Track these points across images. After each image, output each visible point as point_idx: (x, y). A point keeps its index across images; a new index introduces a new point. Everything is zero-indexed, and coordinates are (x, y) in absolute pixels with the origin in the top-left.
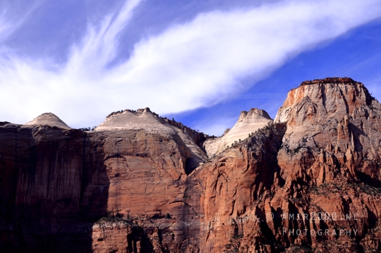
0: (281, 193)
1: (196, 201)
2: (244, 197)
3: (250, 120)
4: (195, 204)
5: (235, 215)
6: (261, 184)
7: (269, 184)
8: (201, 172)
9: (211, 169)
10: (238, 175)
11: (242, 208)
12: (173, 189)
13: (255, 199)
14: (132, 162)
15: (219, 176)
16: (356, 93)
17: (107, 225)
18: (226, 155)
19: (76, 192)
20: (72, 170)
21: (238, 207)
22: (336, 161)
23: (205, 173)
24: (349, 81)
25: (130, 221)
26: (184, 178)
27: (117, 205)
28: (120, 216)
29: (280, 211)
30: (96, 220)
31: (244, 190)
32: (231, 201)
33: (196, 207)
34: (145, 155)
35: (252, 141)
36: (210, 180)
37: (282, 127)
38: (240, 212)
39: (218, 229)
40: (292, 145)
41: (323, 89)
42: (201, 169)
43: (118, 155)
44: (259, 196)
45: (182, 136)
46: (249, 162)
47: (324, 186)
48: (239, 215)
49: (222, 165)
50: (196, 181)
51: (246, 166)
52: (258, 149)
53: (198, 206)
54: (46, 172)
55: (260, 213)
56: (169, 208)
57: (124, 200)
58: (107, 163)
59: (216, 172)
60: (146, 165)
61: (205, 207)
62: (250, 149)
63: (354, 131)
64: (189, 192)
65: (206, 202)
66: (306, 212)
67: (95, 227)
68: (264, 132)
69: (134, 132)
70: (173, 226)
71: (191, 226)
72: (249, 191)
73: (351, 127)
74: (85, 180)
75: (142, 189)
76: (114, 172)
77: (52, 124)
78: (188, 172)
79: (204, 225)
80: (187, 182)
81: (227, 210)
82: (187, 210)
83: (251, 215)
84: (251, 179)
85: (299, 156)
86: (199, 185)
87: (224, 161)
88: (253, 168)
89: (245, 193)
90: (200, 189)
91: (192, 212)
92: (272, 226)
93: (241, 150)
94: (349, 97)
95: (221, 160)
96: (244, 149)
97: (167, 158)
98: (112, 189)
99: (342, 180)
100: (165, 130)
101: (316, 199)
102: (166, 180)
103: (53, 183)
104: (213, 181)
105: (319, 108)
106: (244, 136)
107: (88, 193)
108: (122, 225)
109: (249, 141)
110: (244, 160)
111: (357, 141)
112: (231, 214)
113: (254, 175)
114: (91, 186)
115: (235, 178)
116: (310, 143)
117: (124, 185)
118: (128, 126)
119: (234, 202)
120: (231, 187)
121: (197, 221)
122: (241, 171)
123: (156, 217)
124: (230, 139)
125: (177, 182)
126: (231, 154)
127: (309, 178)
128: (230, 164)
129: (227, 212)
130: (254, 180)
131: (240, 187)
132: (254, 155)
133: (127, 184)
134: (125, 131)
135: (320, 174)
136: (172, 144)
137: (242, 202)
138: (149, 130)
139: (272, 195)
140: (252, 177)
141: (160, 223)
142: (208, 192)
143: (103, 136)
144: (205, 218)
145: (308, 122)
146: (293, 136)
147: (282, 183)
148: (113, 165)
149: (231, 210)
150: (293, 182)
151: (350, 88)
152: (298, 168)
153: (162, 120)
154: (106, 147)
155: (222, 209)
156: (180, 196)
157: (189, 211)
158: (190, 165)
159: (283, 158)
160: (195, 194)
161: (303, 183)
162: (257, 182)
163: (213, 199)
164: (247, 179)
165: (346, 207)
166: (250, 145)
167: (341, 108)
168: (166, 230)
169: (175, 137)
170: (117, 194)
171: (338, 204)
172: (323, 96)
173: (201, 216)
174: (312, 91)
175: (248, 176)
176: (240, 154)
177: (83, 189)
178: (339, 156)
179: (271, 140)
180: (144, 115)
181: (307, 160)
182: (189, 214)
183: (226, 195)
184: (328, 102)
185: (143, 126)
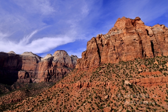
0: (52, 68)
5: (44, 71)
7: (50, 66)
10: (45, 64)
12: (34, 66)
13: (48, 68)
14: (27, 61)
16: (65, 53)
17: (21, 71)
18: (44, 61)
19: (16, 65)
20: (16, 61)
21: (45, 69)
22: (61, 63)
23: (40, 64)
24: (64, 51)
25: (26, 71)
26: (36, 64)
27: (23, 68)
28: (24, 70)
29: (52, 70)
30: (19, 70)
33: (38, 69)
35: (48, 59)
36: (41, 65)
37: (53, 57)
39: (41, 73)
40: (55, 60)
41: (60, 52)
43: (25, 60)
45: (37, 57)
46: (47, 62)
47: (59, 67)
54: (10, 61)
55: (48, 71)
56: (33, 69)
58: (22, 61)
60: (30, 61)
63: (64, 59)
65: (40, 68)
66: (56, 71)
67: (19, 72)
69: (28, 56)
70: (33, 72)
71: (37, 72)
73: (64, 58)
74: (18, 63)
75: (28, 66)
76: (24, 62)
77: (13, 53)
78: (37, 63)
79: (39, 72)
80: (37, 65)
82: (36, 69)
83: (47, 71)
85: (55, 62)
89: (46, 67)
92: (50, 73)
94: (64, 53)
97: (34, 61)
98: (23, 65)
99: (62, 66)
100: (34, 56)
101: (57, 69)
102: (33, 64)
103: (12, 64)
105: (60, 55)
106: (47, 58)
107: (18, 66)
108: (24, 72)
111: (65, 60)
114: (19, 65)
116: (57, 60)
118: (27, 55)
120: (44, 66)
123: (31, 70)
124: (45, 58)
125: (35, 65)
126: (45, 61)
127: (57, 66)
128: (44, 62)
133: (26, 65)
134: (26, 56)
135: (58, 65)
136: (35, 58)
138: (31, 56)
139: (51, 68)
141: (31, 72)
142: (40, 67)
143: (22, 56)
145: (57, 57)
146: (55, 59)
147: (52, 66)
148: (24, 61)
150: (54, 66)
151: (64, 52)
152: (55, 64)
153: (34, 54)
154: (23, 58)
155: (42, 70)
156: (35, 67)
158: (37, 62)
159: (53, 62)
160: (38, 67)
161: (56, 66)
162: (48, 66)
165: (62, 70)
167: (63, 55)
168: (32, 73)
169: (36, 57)
170: (24, 66)
171: (61, 70)
172: (60, 53)
174: (59, 52)
177: (17, 65)
178: (62, 62)
179: (51, 59)
180: (30, 53)
181: (57, 63)
184: (61, 54)
185: (30, 55)
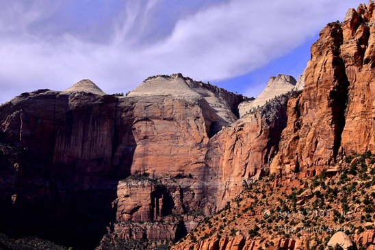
1: (216, 162)
2: (255, 161)
3: (276, 86)
4: (214, 166)
5: (246, 176)
6: (272, 149)
8: (221, 136)
9: (230, 133)
11: (253, 170)
12: (195, 151)
13: (266, 162)
14: (160, 125)
15: (237, 139)
17: (133, 183)
18: (244, 121)
19: (108, 153)
20: (104, 132)
23: (224, 137)
25: (154, 181)
26: (206, 141)
27: (144, 165)
28: (146, 175)
31: (256, 154)
32: (244, 164)
33: (216, 168)
34: (172, 119)
35: (267, 108)
36: (229, 143)
38: (251, 174)
39: (232, 189)
42: (222, 133)
43: (146, 119)
44: (270, 160)
46: (262, 128)
48: (250, 176)
49: (240, 130)
50: (217, 144)
51: (259, 132)
52: (271, 116)
53: (217, 168)
54: (81, 134)
56: (192, 169)
57: (151, 160)
58: (136, 126)
59: (234, 137)
60: (172, 128)
61: (223, 169)
62: (264, 115)
64: (210, 154)
65: (224, 164)
68: (280, 99)
69: (163, 98)
70: (194, 185)
71: (210, 186)
72: (260, 154)
74: (116, 141)
75: (167, 151)
76: (142, 134)
77: (88, 90)
78: (210, 135)
79: (221, 185)
80: (209, 145)
81: (240, 172)
82: (206, 171)
84: (263, 144)
86: (219, 148)
87: (242, 126)
88: (266, 134)
89: (257, 156)
90: (220, 151)
91: (211, 172)
93: (255, 116)
95: (239, 125)
96: (259, 116)
97: (192, 122)
98: (139, 149)
100: (191, 95)
102: (190, 143)
103: (87, 144)
104: (232, 144)
107: (118, 154)
108: (146, 183)
109: (264, 108)
110: (258, 126)
112: (243, 176)
113: (266, 140)
114: (121, 147)
115: (249, 142)
117: (152, 147)
118: (158, 92)
119: (246, 164)
120: (245, 151)
121: (215, 181)
122: (255, 136)
123: (179, 176)
125: (199, 145)
126: (249, 120)
129: (240, 174)
130: (265, 145)
131: (253, 151)
132: (267, 121)
134: (154, 97)
136: (197, 109)
137: (253, 165)
138: (176, 96)
140: (264, 142)
141: (182, 183)
142: (226, 155)
143: (133, 101)
144: (223, 179)
148: (141, 128)
149: (243, 172)
153: (196, 85)
154: (136, 112)
155: (236, 172)
156: (202, 158)
157: (209, 171)
160: (215, 156)
162: (268, 147)
163: (230, 161)
164: (259, 143)
166: (264, 112)
168: (187, 189)
169: (202, 103)
170: (144, 155)
173: (220, 176)
175: (261, 141)
176: (255, 120)
177: (114, 149)
180: (175, 81)
182: (208, 175)
183: (240, 158)
185: (172, 91)
